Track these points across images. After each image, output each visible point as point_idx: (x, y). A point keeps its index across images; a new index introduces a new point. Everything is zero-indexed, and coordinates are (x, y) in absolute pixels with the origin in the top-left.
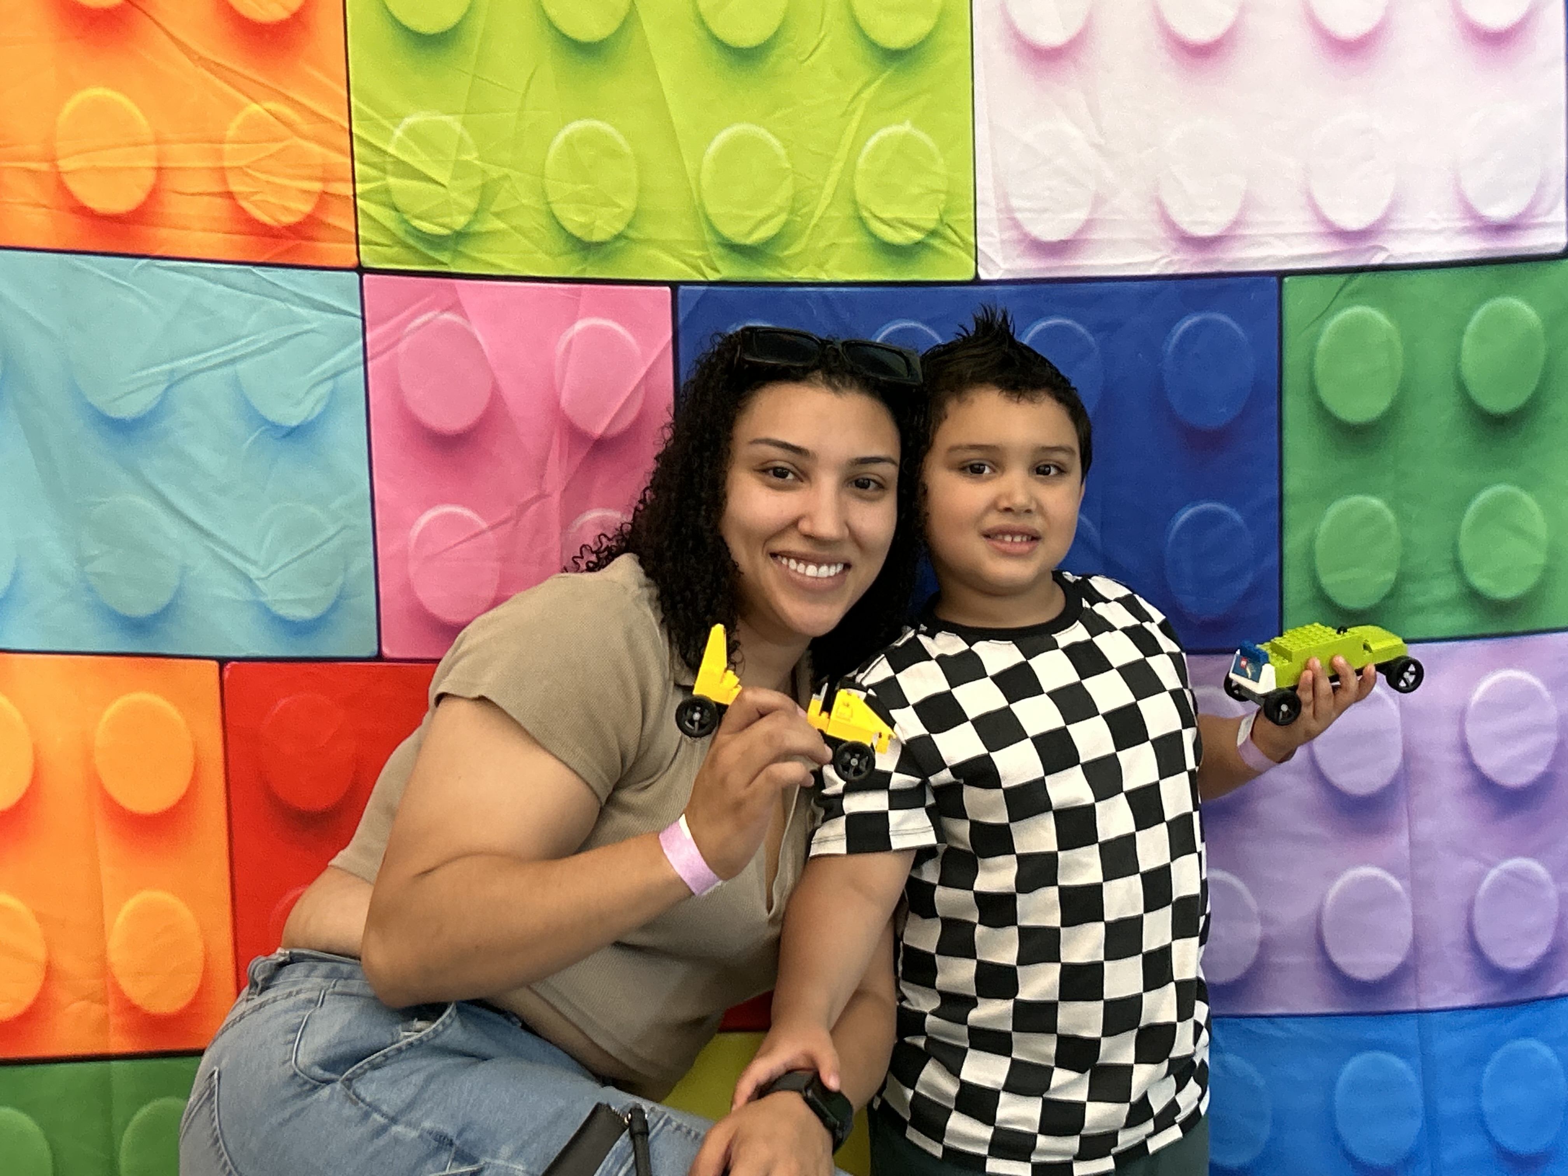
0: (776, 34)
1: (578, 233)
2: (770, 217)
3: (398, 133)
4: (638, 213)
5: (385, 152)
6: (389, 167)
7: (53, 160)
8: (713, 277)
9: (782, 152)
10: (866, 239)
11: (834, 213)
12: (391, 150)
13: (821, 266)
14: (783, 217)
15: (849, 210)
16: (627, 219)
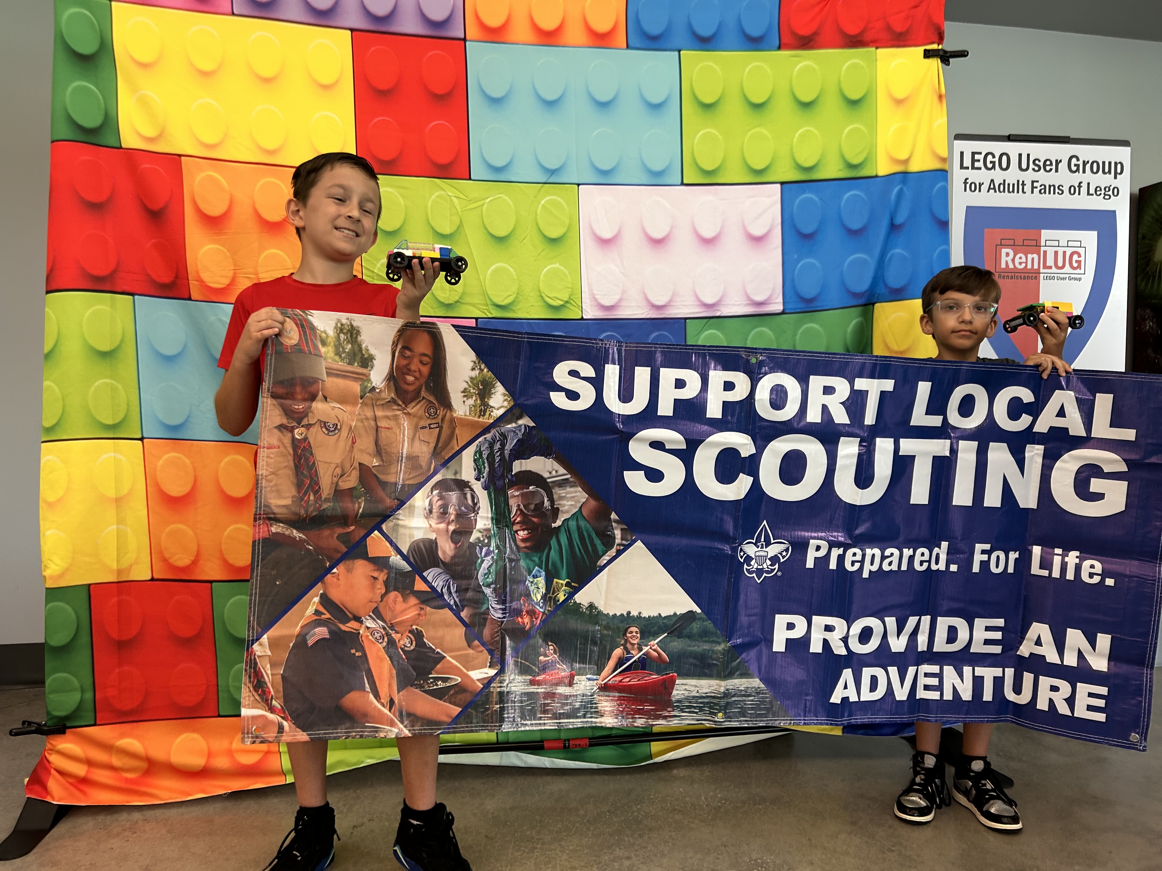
0: (512, 231)
1: (442, 300)
2: (510, 296)
3: (378, 265)
4: (464, 293)
5: (373, 272)
6: (375, 277)
7: (258, 274)
8: (490, 316)
9: (514, 273)
10: (543, 304)
11: (532, 294)
12: (376, 271)
13: (528, 313)
14: (515, 296)
15: (538, 293)
16: (459, 295)
